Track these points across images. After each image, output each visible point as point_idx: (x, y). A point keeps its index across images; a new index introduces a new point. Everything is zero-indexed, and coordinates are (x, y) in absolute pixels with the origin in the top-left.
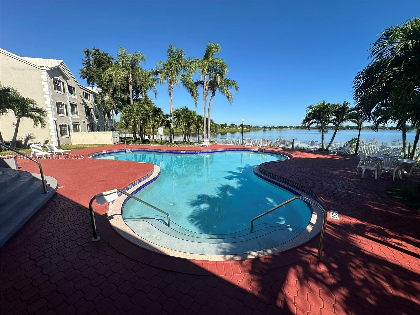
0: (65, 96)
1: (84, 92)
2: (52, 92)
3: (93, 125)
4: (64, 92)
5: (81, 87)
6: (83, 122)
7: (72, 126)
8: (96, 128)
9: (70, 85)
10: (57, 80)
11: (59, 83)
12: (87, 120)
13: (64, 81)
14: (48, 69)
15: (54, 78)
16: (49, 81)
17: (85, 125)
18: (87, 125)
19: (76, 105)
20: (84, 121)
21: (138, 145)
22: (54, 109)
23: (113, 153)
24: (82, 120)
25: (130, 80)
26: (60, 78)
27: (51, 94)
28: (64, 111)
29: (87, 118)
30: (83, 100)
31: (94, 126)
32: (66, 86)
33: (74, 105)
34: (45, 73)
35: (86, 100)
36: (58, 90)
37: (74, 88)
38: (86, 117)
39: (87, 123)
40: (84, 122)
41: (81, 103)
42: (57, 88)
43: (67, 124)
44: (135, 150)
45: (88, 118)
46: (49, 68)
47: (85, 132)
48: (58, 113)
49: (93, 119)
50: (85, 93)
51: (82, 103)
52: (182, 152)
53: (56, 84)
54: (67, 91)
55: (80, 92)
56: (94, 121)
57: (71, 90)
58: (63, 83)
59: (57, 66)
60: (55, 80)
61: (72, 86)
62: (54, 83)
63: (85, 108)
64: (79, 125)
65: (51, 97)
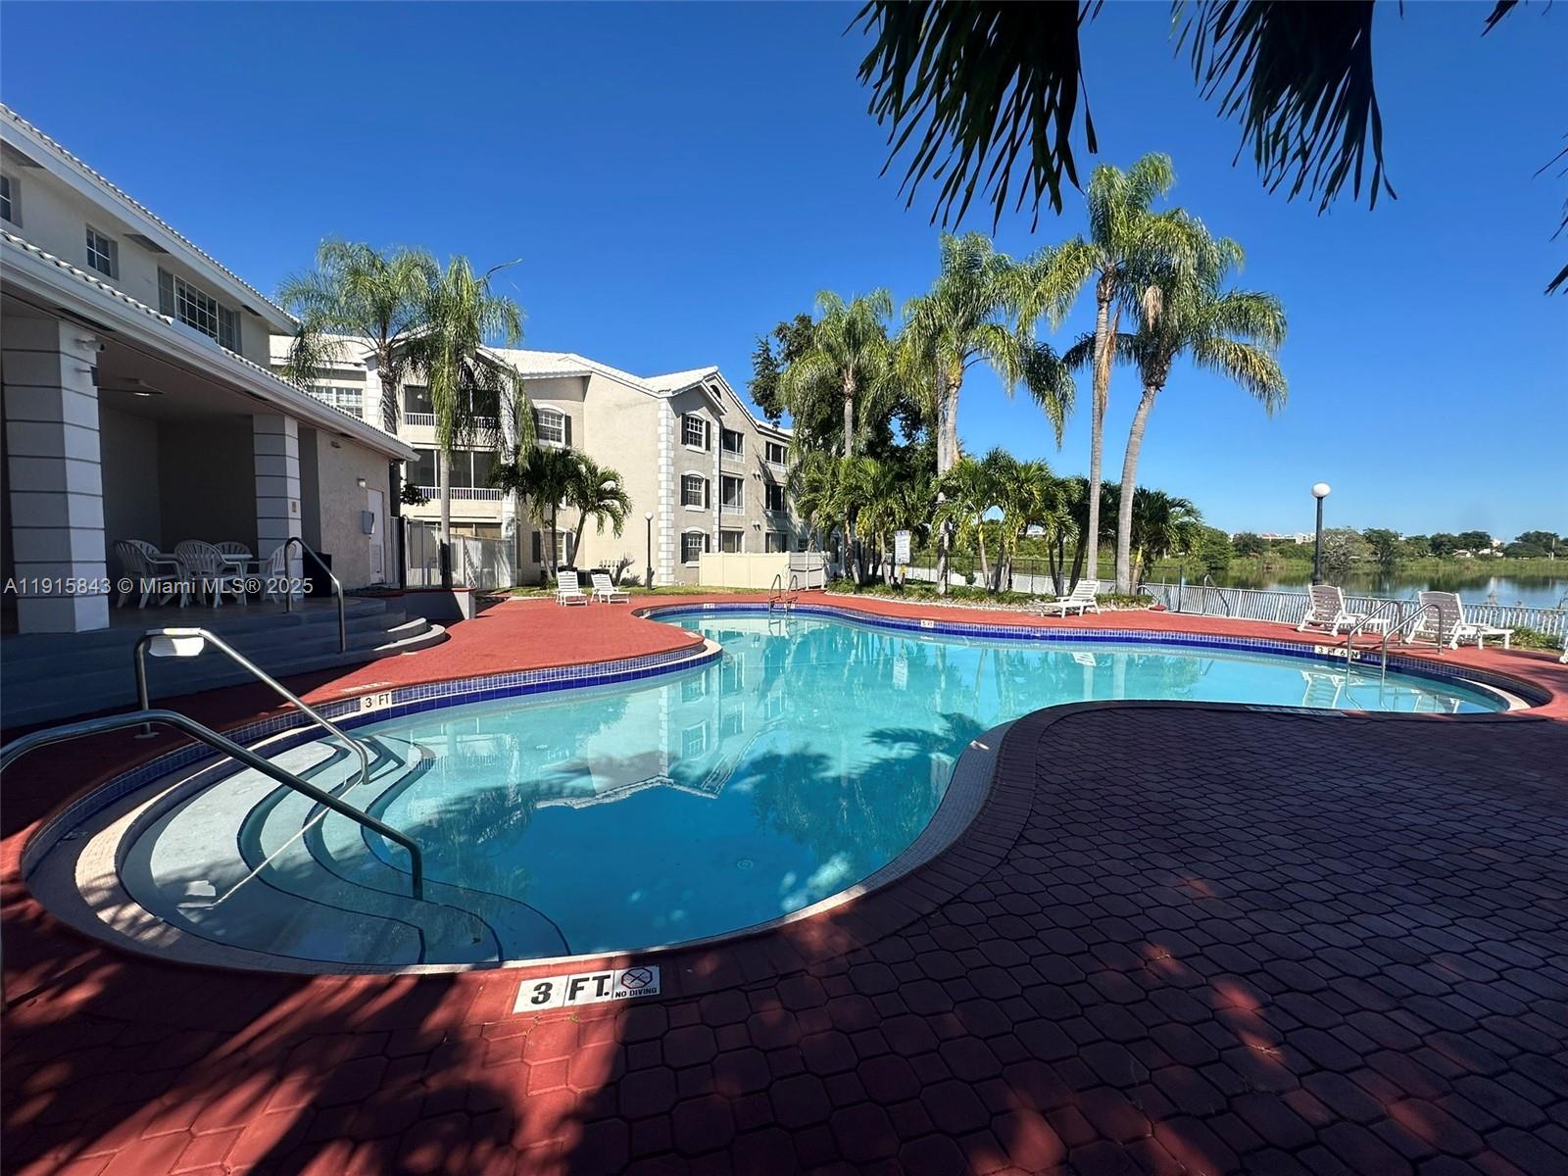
0: (707, 458)
1: (768, 444)
2: (675, 449)
3: (785, 537)
4: (708, 447)
5: (760, 429)
6: (755, 526)
7: (717, 535)
8: (794, 543)
9: (728, 426)
10: (692, 419)
11: (696, 427)
12: (769, 519)
13: (711, 419)
14: (670, 394)
15: (683, 415)
16: (672, 423)
17: (758, 536)
18: (767, 535)
19: (741, 481)
20: (757, 523)
21: (841, 594)
22: (674, 492)
23: (733, 610)
24: (751, 520)
25: (849, 386)
26: (702, 413)
27: (672, 454)
28: (700, 497)
29: (770, 514)
30: (762, 465)
31: (789, 538)
32: (715, 430)
33: (734, 479)
34: (665, 405)
35: (772, 466)
36: (691, 443)
37: (741, 436)
38: (765, 512)
39: (765, 529)
40: (758, 526)
41: (754, 475)
42: (688, 437)
43: (704, 532)
44: (801, 607)
45: (773, 514)
46: (673, 392)
47: (757, 551)
48: (684, 502)
49: (787, 517)
50: (774, 445)
51: (758, 473)
52: (922, 625)
53: (689, 430)
54: (715, 443)
55: (755, 444)
56: (791, 523)
57: (730, 440)
58: (708, 423)
59: (693, 384)
60: (686, 419)
61: (734, 430)
62: (685, 426)
63: (767, 486)
64: (740, 534)
65: (670, 463)
